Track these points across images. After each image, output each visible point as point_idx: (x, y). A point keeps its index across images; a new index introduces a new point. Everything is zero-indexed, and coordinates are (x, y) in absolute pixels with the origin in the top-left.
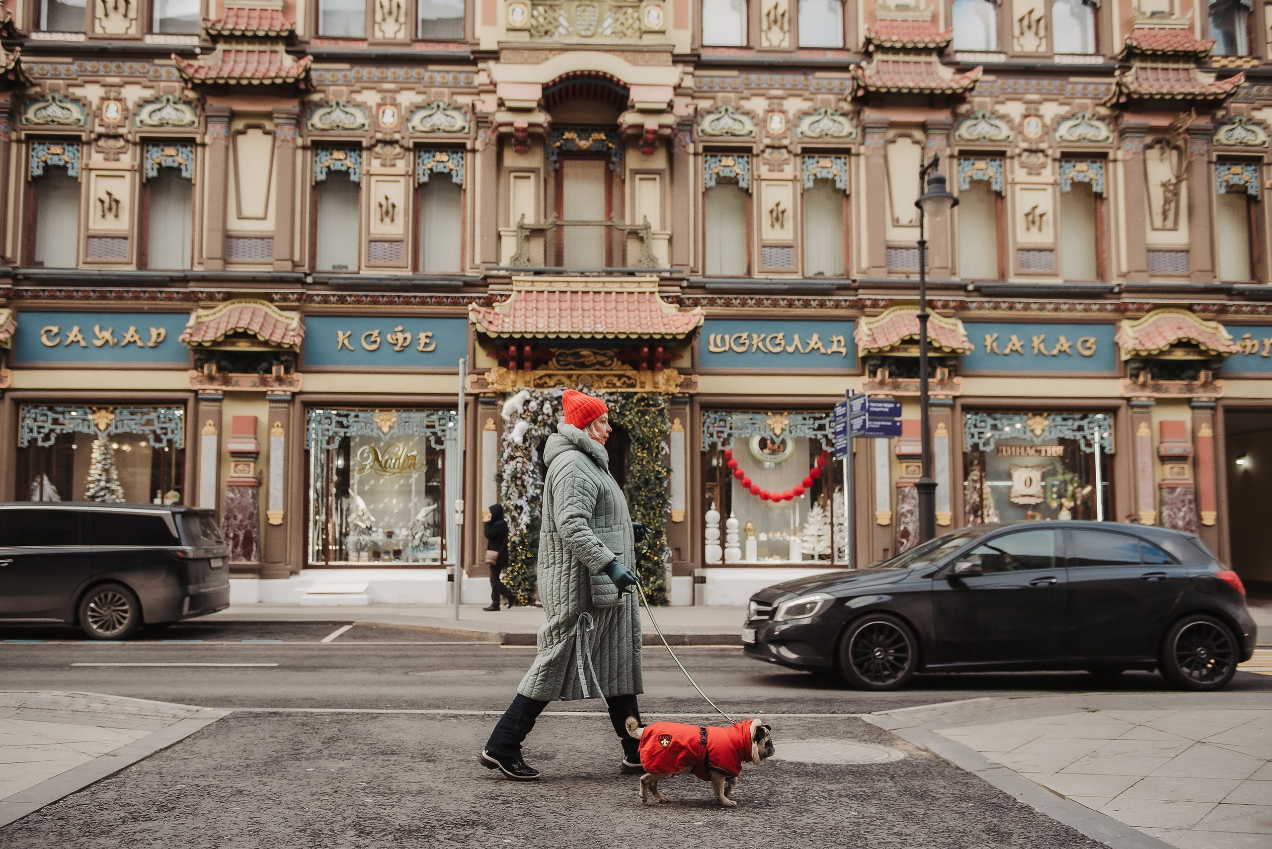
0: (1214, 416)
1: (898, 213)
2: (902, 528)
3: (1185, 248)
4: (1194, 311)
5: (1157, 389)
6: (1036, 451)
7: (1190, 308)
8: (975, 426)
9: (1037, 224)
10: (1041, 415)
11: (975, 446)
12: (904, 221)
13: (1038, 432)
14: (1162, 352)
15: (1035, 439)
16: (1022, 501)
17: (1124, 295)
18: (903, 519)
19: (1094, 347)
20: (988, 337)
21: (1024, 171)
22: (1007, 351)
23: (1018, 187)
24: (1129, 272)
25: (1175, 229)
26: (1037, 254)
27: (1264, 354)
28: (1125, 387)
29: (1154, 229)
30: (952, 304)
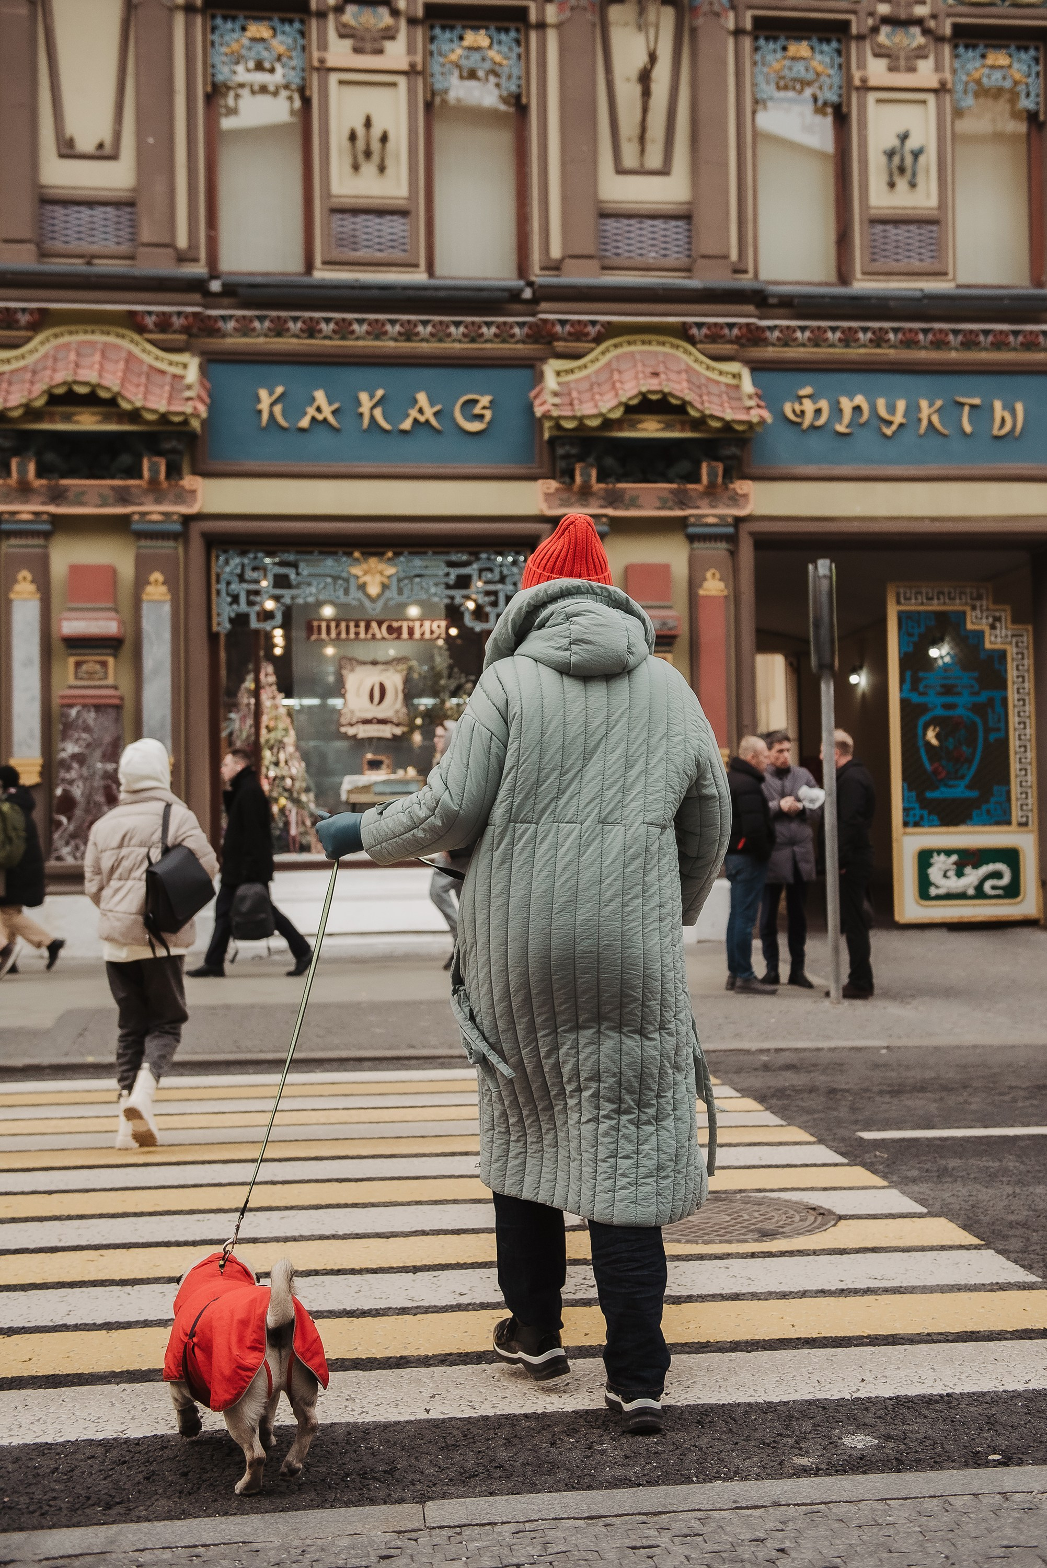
0: (733, 554)
1: (72, 128)
2: (59, 792)
3: (682, 210)
4: (692, 341)
5: (613, 499)
6: (390, 629)
7: (683, 333)
8: (242, 578)
9: (376, 158)
10: (380, 555)
11: (240, 620)
12: (85, 144)
13: (374, 590)
14: (607, 424)
15: (367, 603)
16: (364, 732)
17: (544, 306)
18: (63, 774)
19: (488, 414)
20: (263, 394)
21: (348, 43)
22: (305, 423)
23: (334, 78)
24: (562, 259)
25: (665, 171)
26: (374, 220)
27: (841, 428)
28: (548, 496)
29: (621, 171)
30: (177, 322)
